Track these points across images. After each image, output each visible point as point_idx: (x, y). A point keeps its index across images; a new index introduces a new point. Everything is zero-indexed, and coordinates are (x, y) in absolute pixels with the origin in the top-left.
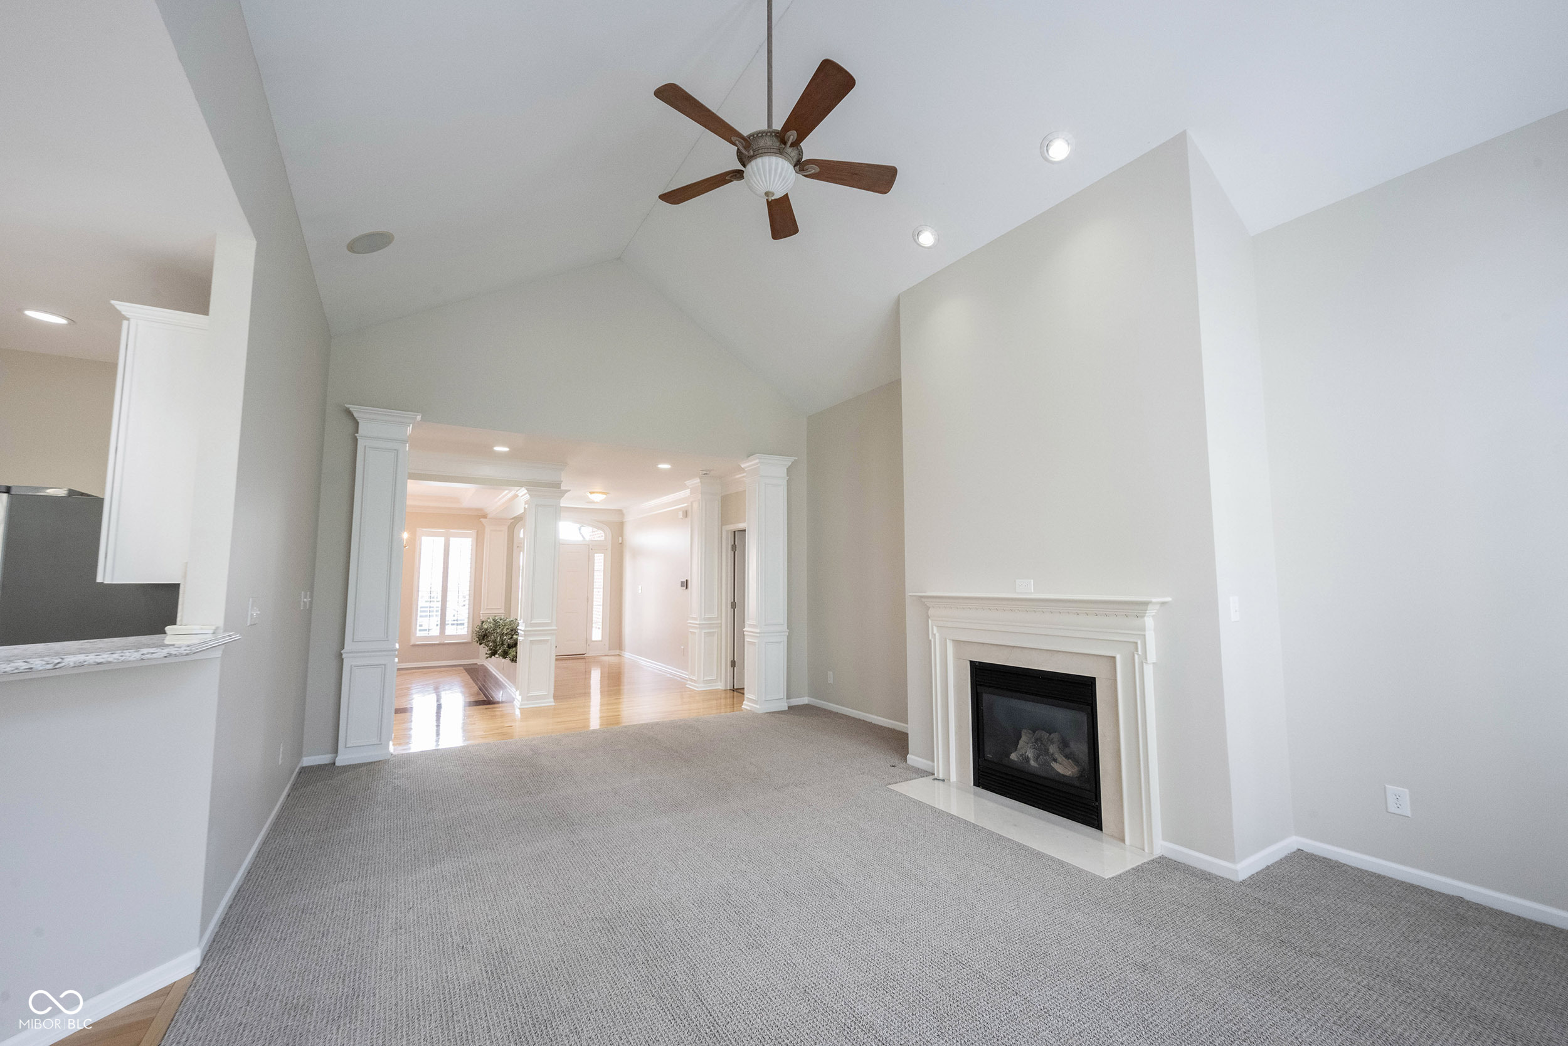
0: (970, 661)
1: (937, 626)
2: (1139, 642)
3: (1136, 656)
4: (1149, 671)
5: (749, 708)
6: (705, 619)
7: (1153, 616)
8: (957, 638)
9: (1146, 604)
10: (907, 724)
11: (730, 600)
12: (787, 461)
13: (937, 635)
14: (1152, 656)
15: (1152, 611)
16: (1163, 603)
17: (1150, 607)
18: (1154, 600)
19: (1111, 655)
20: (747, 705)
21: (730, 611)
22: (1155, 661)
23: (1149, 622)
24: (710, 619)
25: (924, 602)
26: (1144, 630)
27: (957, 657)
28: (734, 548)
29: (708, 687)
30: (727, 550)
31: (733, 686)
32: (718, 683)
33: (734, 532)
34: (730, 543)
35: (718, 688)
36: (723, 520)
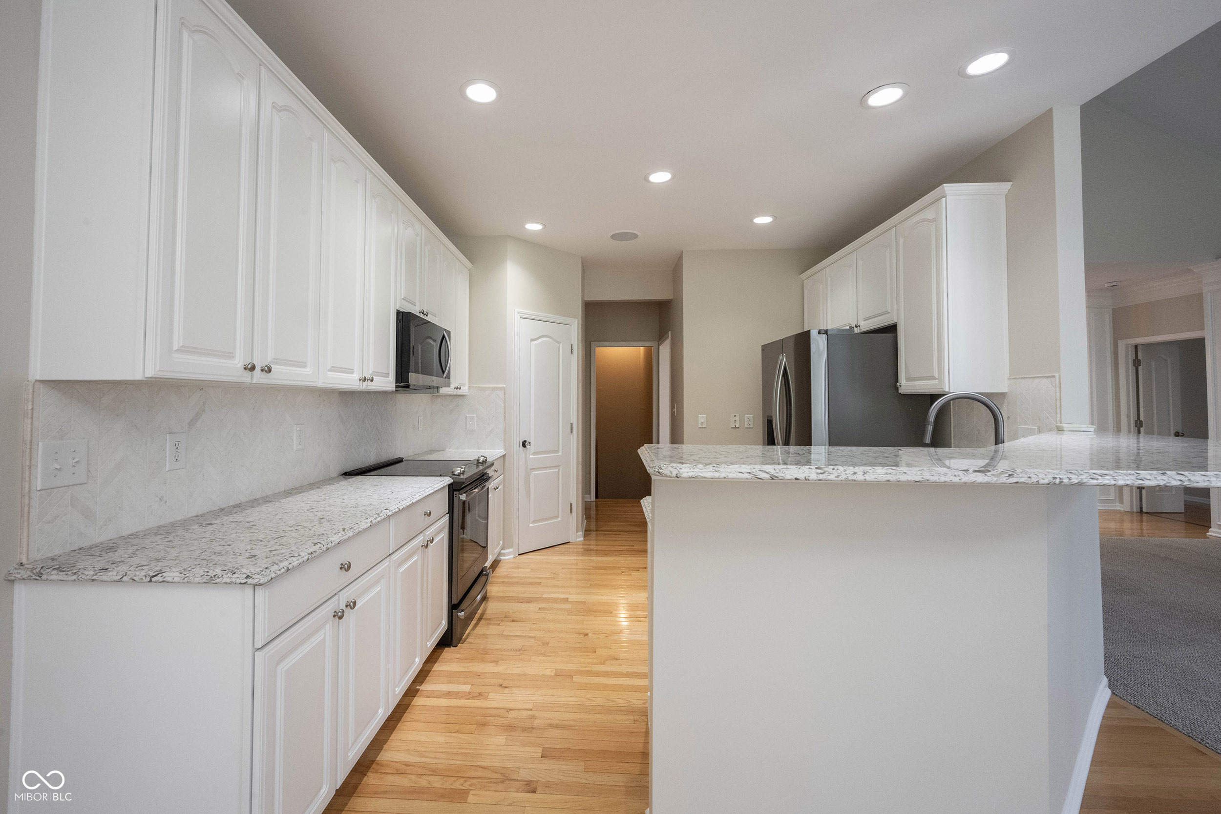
11: (1133, 418)
20: (1215, 532)
21: (1134, 429)
28: (1137, 363)
29: (1103, 506)
30: (1127, 363)
31: (1141, 508)
32: (1118, 504)
33: (1136, 347)
34: (1131, 357)
35: (1118, 508)
36: (1118, 334)
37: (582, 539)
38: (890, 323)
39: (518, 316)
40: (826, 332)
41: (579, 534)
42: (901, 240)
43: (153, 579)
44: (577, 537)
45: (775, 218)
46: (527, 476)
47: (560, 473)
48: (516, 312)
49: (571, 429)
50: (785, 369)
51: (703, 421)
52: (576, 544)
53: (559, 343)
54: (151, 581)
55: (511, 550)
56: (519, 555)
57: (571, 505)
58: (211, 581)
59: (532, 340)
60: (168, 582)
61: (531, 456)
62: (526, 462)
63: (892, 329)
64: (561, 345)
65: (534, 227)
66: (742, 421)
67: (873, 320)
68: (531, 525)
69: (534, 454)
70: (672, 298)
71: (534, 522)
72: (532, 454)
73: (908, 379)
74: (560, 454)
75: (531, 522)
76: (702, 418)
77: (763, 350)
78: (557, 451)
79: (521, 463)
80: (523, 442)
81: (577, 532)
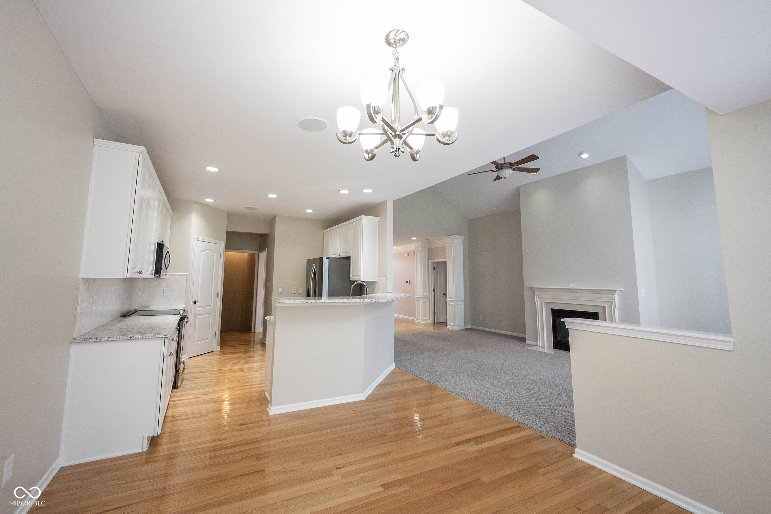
0: (552, 309)
1: (539, 298)
2: (613, 302)
3: (612, 306)
4: (616, 310)
5: (450, 328)
6: (424, 296)
7: (617, 294)
8: (546, 301)
9: (616, 290)
10: (526, 334)
11: (433, 289)
12: (463, 237)
13: (538, 300)
14: (617, 306)
15: (617, 293)
16: (621, 290)
17: (617, 291)
18: (618, 289)
19: (603, 305)
20: (448, 327)
21: (433, 292)
22: (618, 307)
23: (616, 296)
24: (425, 296)
25: (533, 290)
26: (615, 298)
27: (546, 308)
28: (434, 269)
29: (425, 322)
30: (431, 269)
31: (435, 322)
32: (429, 320)
33: (434, 262)
34: (433, 267)
35: (429, 322)
36: (430, 258)
37: (220, 349)
38: (348, 256)
39: (196, 240)
40: (328, 258)
41: (218, 347)
42: (352, 228)
43: (131, 338)
44: (217, 348)
45: (314, 211)
46: (195, 318)
47: (211, 317)
48: (195, 238)
49: (218, 295)
50: (315, 269)
51: (281, 290)
52: (217, 351)
53: (214, 253)
54: (130, 339)
55: (185, 356)
56: (188, 358)
57: (215, 332)
58: (152, 338)
59: (202, 251)
60: (136, 339)
61: (198, 309)
62: (195, 311)
63: (349, 258)
64: (215, 254)
65: (209, 200)
66: (297, 291)
67: (345, 253)
68: (195, 343)
69: (199, 307)
70: (269, 233)
71: (197, 341)
72: (198, 308)
73: (353, 276)
74: (212, 307)
75: (195, 341)
76: (281, 289)
77: (307, 261)
78: (210, 306)
79: (192, 312)
80: (194, 302)
81: (217, 346)
